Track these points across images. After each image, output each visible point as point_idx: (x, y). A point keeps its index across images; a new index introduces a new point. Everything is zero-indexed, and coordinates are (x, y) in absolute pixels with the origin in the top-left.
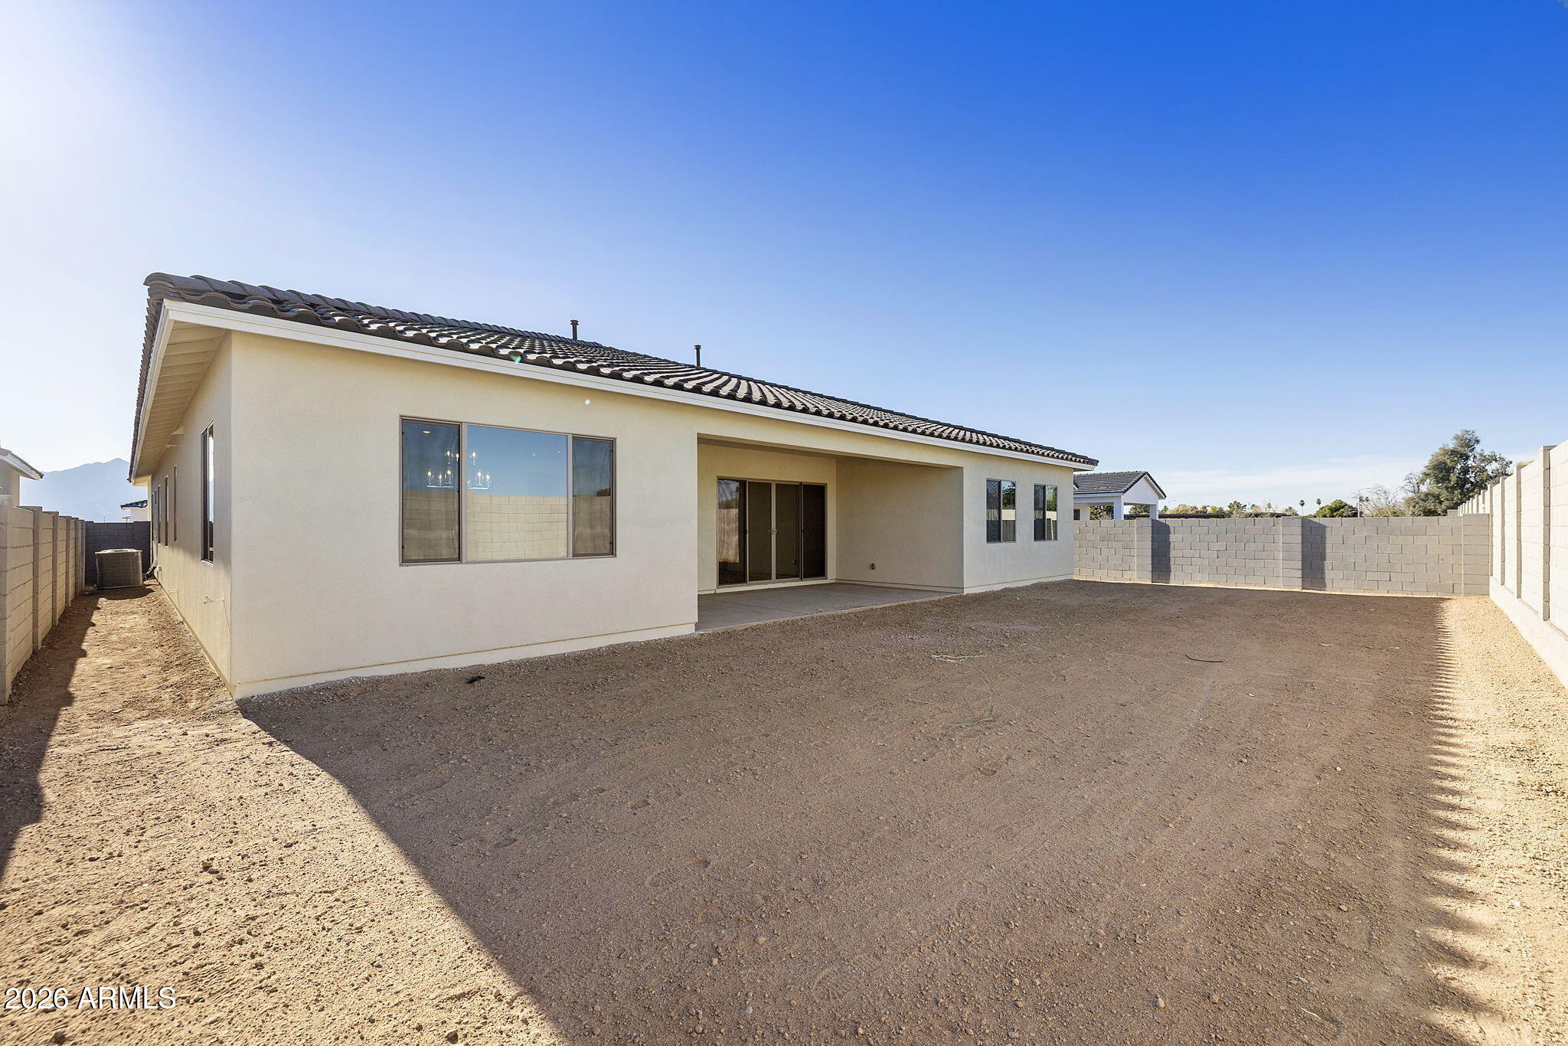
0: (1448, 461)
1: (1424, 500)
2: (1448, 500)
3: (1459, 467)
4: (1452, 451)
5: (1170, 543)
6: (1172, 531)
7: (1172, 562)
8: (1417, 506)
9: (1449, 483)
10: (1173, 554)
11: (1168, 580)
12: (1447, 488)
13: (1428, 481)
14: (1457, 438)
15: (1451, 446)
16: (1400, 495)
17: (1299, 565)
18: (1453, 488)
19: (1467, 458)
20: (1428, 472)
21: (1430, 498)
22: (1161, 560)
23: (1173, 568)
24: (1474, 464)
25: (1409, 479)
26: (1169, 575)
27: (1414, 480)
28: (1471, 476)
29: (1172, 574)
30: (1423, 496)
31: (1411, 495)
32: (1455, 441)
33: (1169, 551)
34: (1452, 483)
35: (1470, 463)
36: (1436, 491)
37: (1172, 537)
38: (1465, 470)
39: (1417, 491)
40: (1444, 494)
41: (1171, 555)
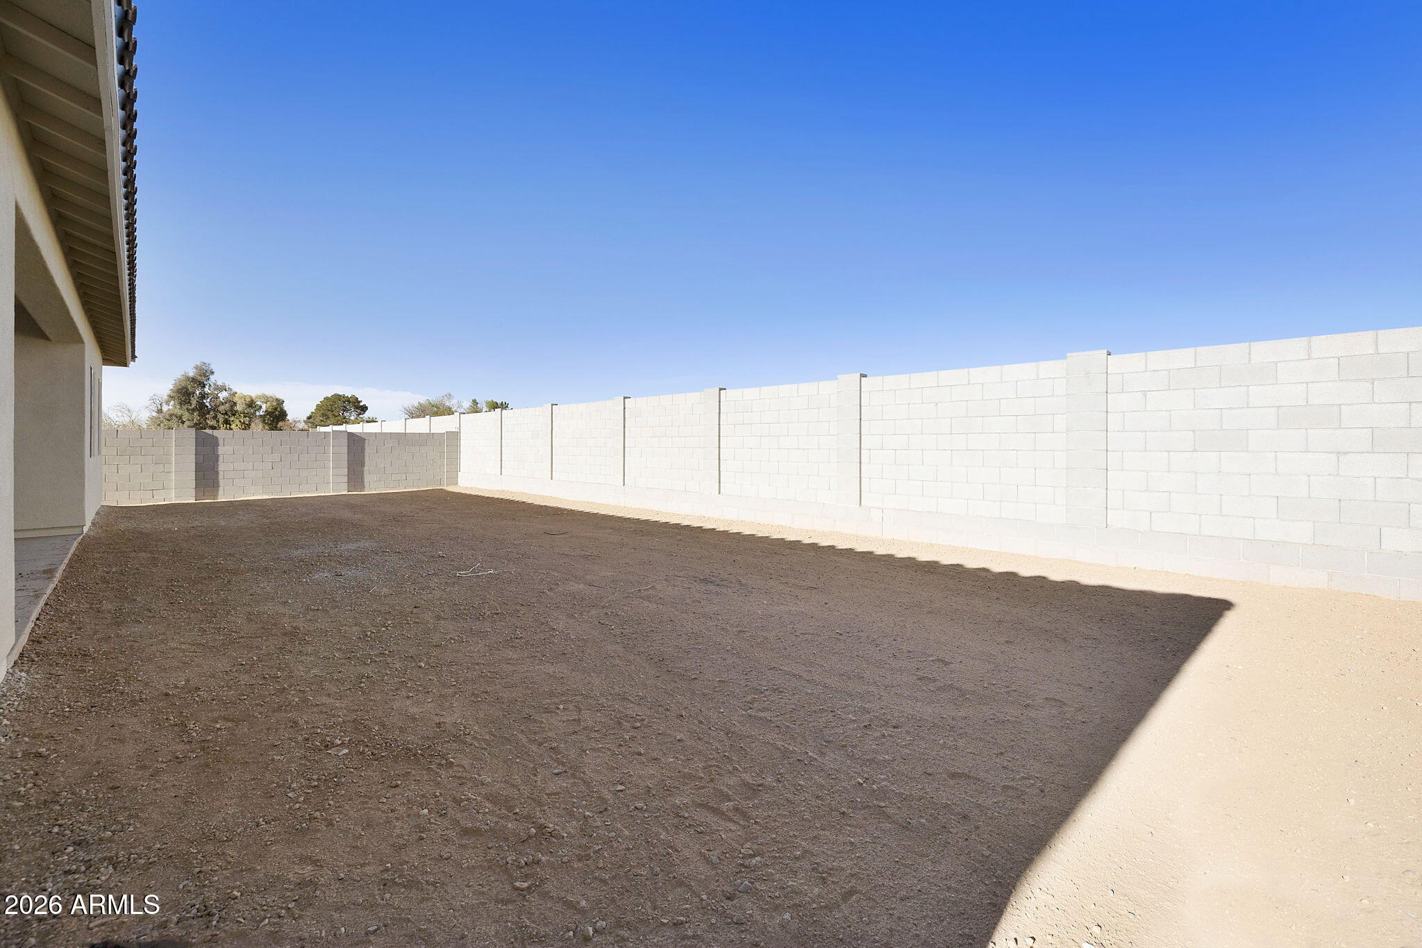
0: (189, 386)
1: (169, 420)
2: (189, 420)
3: (198, 393)
4: (193, 379)
5: (218, 456)
6: (221, 442)
7: (221, 476)
8: (162, 425)
9: (191, 406)
10: (222, 467)
11: (215, 496)
12: (188, 410)
13: (172, 403)
14: (196, 367)
15: (191, 374)
16: (144, 416)
17: (345, 471)
18: (193, 410)
19: (204, 386)
20: (172, 394)
21: (174, 418)
22: (207, 473)
23: (221, 482)
24: (209, 392)
25: (153, 400)
26: (218, 490)
27: (158, 401)
28: (207, 402)
29: (221, 489)
30: (167, 417)
31: (155, 414)
32: (195, 370)
33: (218, 465)
34: (193, 406)
35: (206, 389)
36: (178, 412)
37: (221, 450)
38: (203, 396)
39: (160, 411)
40: (186, 416)
41: (220, 469)
